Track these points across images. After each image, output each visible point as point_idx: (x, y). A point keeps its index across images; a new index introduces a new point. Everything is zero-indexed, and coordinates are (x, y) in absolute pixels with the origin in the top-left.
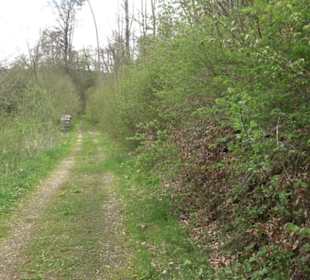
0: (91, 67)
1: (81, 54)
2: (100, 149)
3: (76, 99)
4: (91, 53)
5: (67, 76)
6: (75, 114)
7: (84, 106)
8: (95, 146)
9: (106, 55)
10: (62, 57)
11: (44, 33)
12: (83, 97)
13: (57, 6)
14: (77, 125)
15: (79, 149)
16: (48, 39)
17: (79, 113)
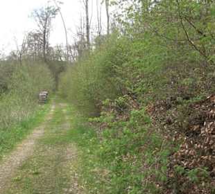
0: (62, 58)
1: (55, 49)
2: (67, 118)
3: (52, 80)
4: (62, 49)
5: (45, 64)
6: (51, 91)
7: (57, 85)
8: (63, 115)
9: (72, 50)
10: (42, 51)
11: (29, 35)
12: (57, 79)
13: (38, 16)
14: (52, 99)
15: (50, 118)
16: (32, 38)
17: (54, 90)
